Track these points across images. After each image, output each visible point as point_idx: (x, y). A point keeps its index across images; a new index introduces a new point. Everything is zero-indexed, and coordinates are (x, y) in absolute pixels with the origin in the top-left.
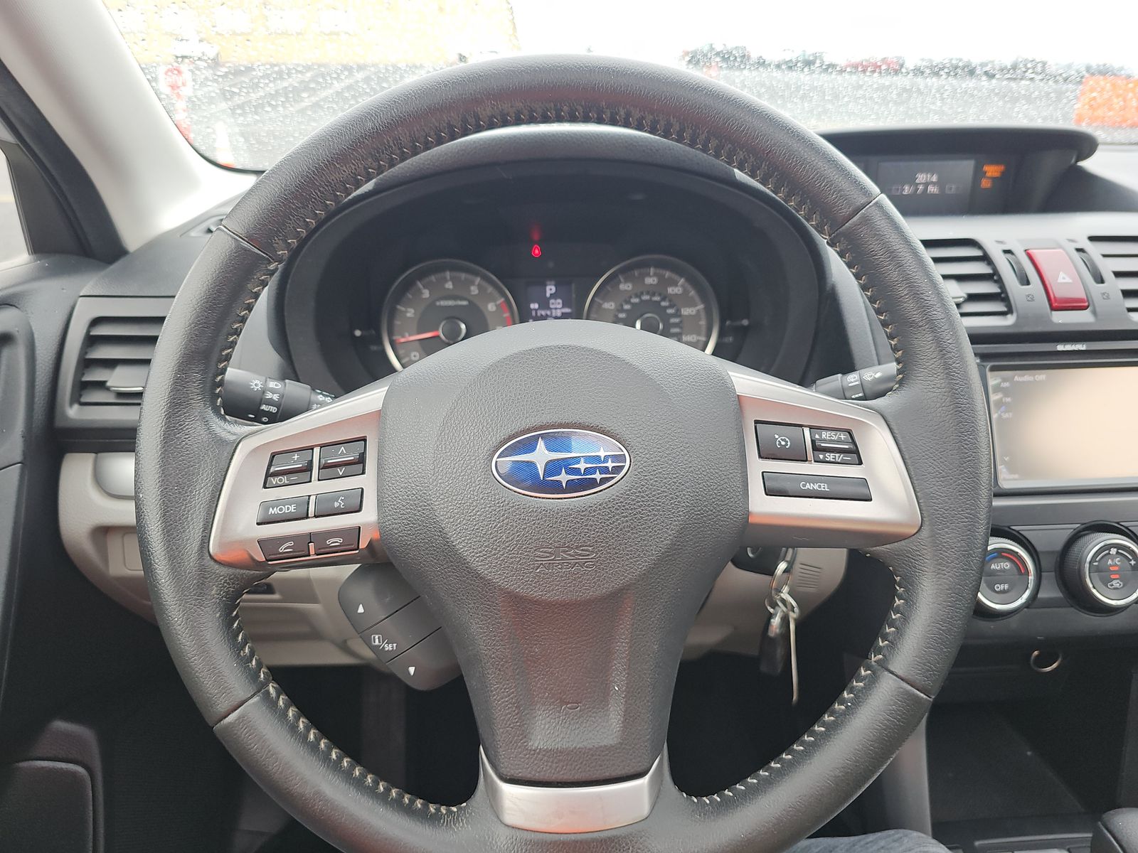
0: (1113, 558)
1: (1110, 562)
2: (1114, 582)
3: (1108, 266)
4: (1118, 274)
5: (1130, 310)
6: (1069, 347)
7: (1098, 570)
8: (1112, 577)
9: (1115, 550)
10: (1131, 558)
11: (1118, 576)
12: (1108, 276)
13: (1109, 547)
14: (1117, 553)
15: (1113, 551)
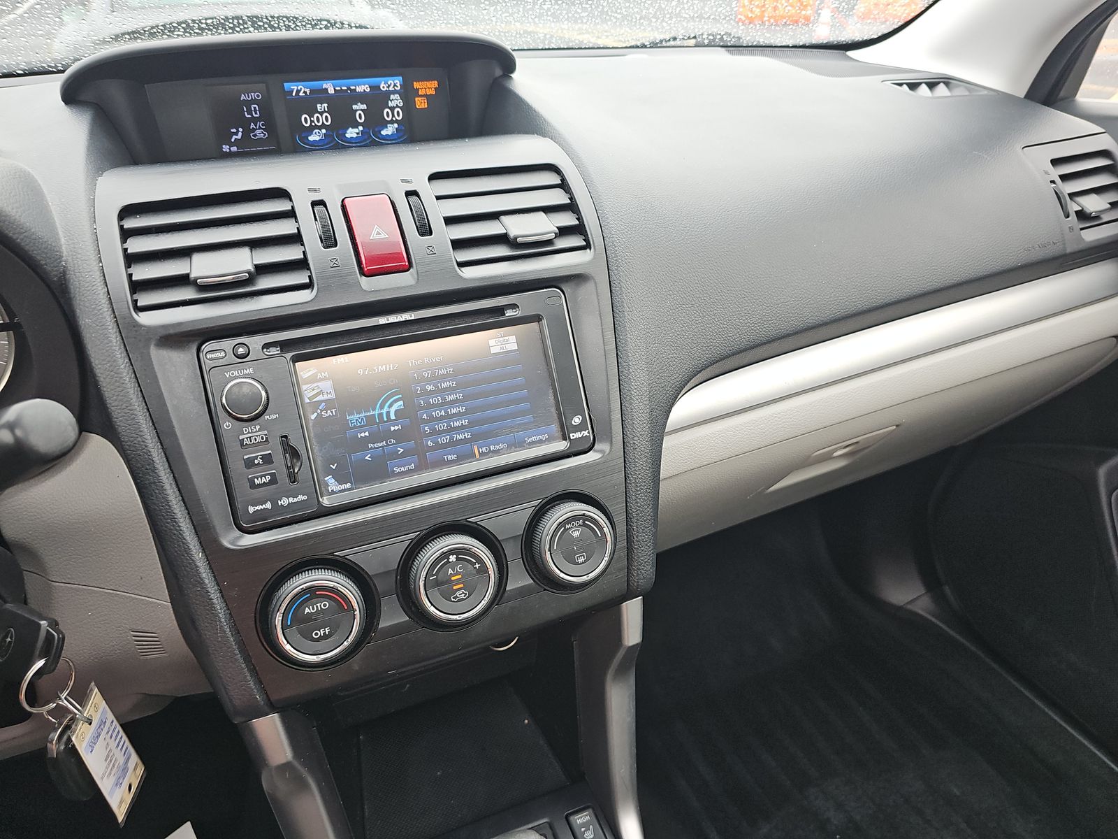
0: (453, 566)
1: (450, 571)
2: (458, 594)
3: (437, 212)
4: (450, 221)
5: (462, 265)
6: (393, 319)
7: (438, 583)
8: (455, 588)
9: (455, 556)
10: (475, 561)
11: (462, 586)
12: (437, 224)
13: (445, 555)
14: (458, 559)
15: (453, 558)
